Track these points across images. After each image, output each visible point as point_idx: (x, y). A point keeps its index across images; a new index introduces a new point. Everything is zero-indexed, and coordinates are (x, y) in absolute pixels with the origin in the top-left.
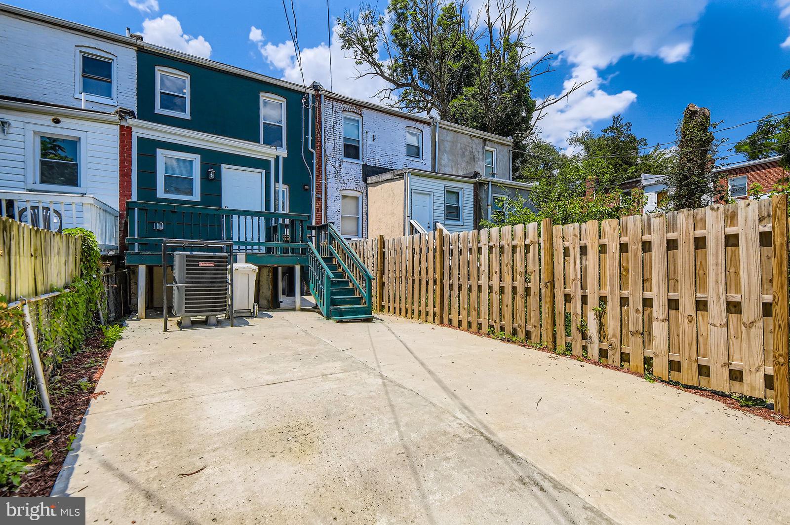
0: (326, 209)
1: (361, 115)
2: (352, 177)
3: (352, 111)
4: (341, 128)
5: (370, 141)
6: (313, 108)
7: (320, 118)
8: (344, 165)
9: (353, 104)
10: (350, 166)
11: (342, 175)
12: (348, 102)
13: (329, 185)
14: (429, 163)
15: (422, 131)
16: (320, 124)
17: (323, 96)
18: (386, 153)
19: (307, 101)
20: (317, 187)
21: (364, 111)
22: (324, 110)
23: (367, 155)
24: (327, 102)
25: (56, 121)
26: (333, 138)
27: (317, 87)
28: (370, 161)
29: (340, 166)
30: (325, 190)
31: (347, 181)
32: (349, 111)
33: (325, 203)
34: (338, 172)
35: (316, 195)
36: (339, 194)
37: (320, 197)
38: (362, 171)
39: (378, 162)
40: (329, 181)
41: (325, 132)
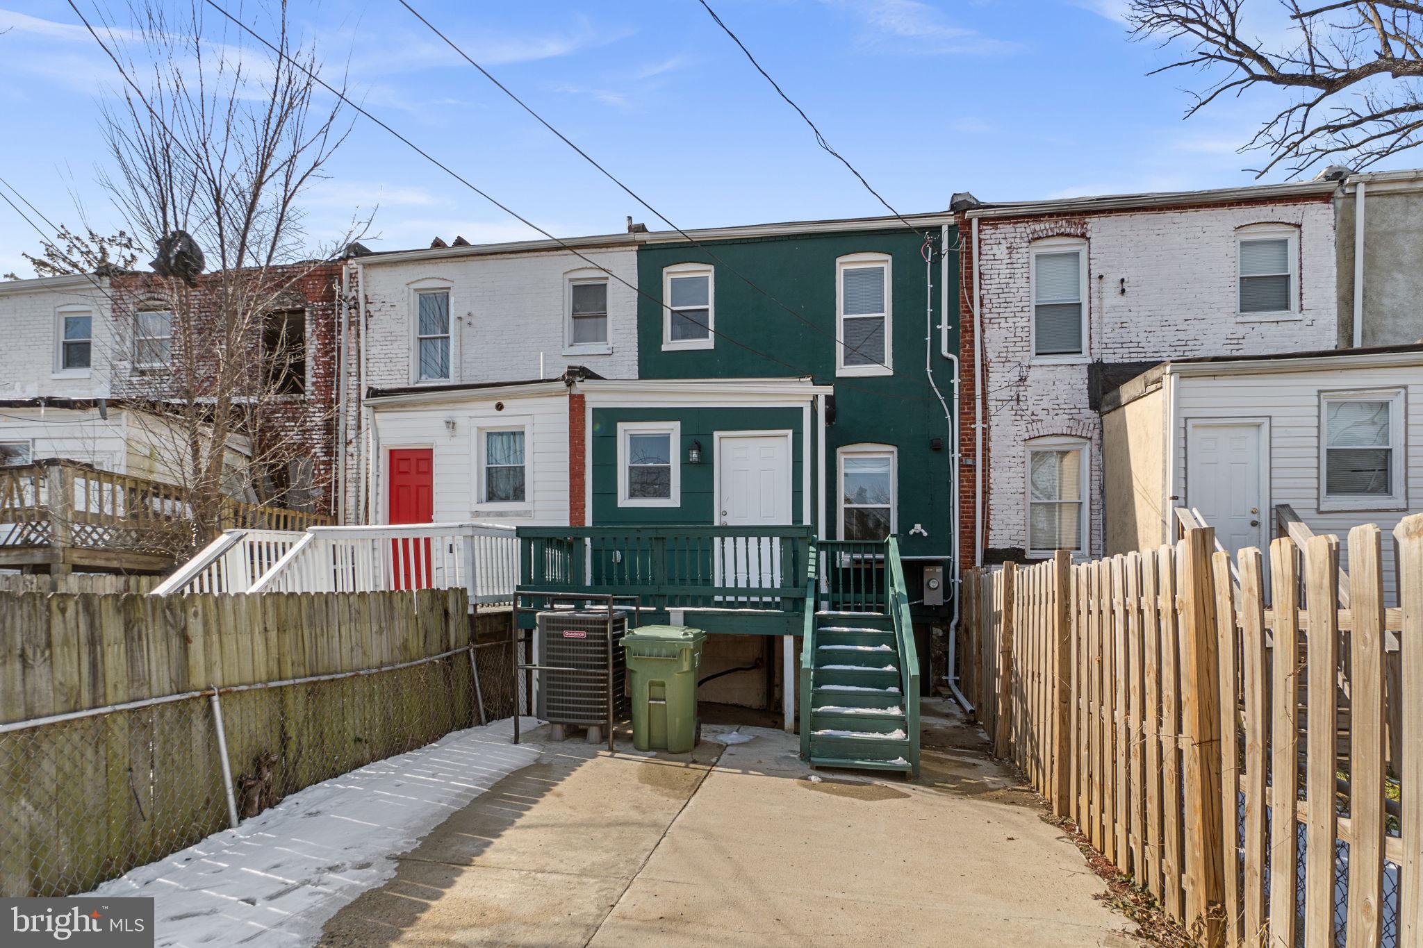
0: (986, 492)
1: (1083, 236)
2: (1057, 402)
3: (1058, 235)
4: (1025, 285)
5: (1111, 297)
6: (953, 257)
7: (970, 276)
8: (1033, 375)
9: (1059, 215)
10: (1051, 375)
11: (1030, 403)
12: (1043, 215)
13: (994, 432)
14: (1329, 316)
15: (1299, 226)
16: (970, 289)
17: (975, 222)
18: (1165, 318)
19: (937, 245)
20: (964, 440)
21: (1093, 223)
22: (980, 254)
23: (1104, 336)
24: (988, 231)
25: (500, 407)
26: (1006, 315)
27: (960, 206)
28: (1111, 351)
29: (1023, 380)
30: (984, 444)
31: (1042, 415)
32: (1048, 237)
33: (983, 476)
34: (1018, 396)
35: (960, 460)
36: (1022, 449)
37: (969, 462)
38: (1087, 381)
39: (1138, 350)
40: (994, 421)
41: (982, 305)
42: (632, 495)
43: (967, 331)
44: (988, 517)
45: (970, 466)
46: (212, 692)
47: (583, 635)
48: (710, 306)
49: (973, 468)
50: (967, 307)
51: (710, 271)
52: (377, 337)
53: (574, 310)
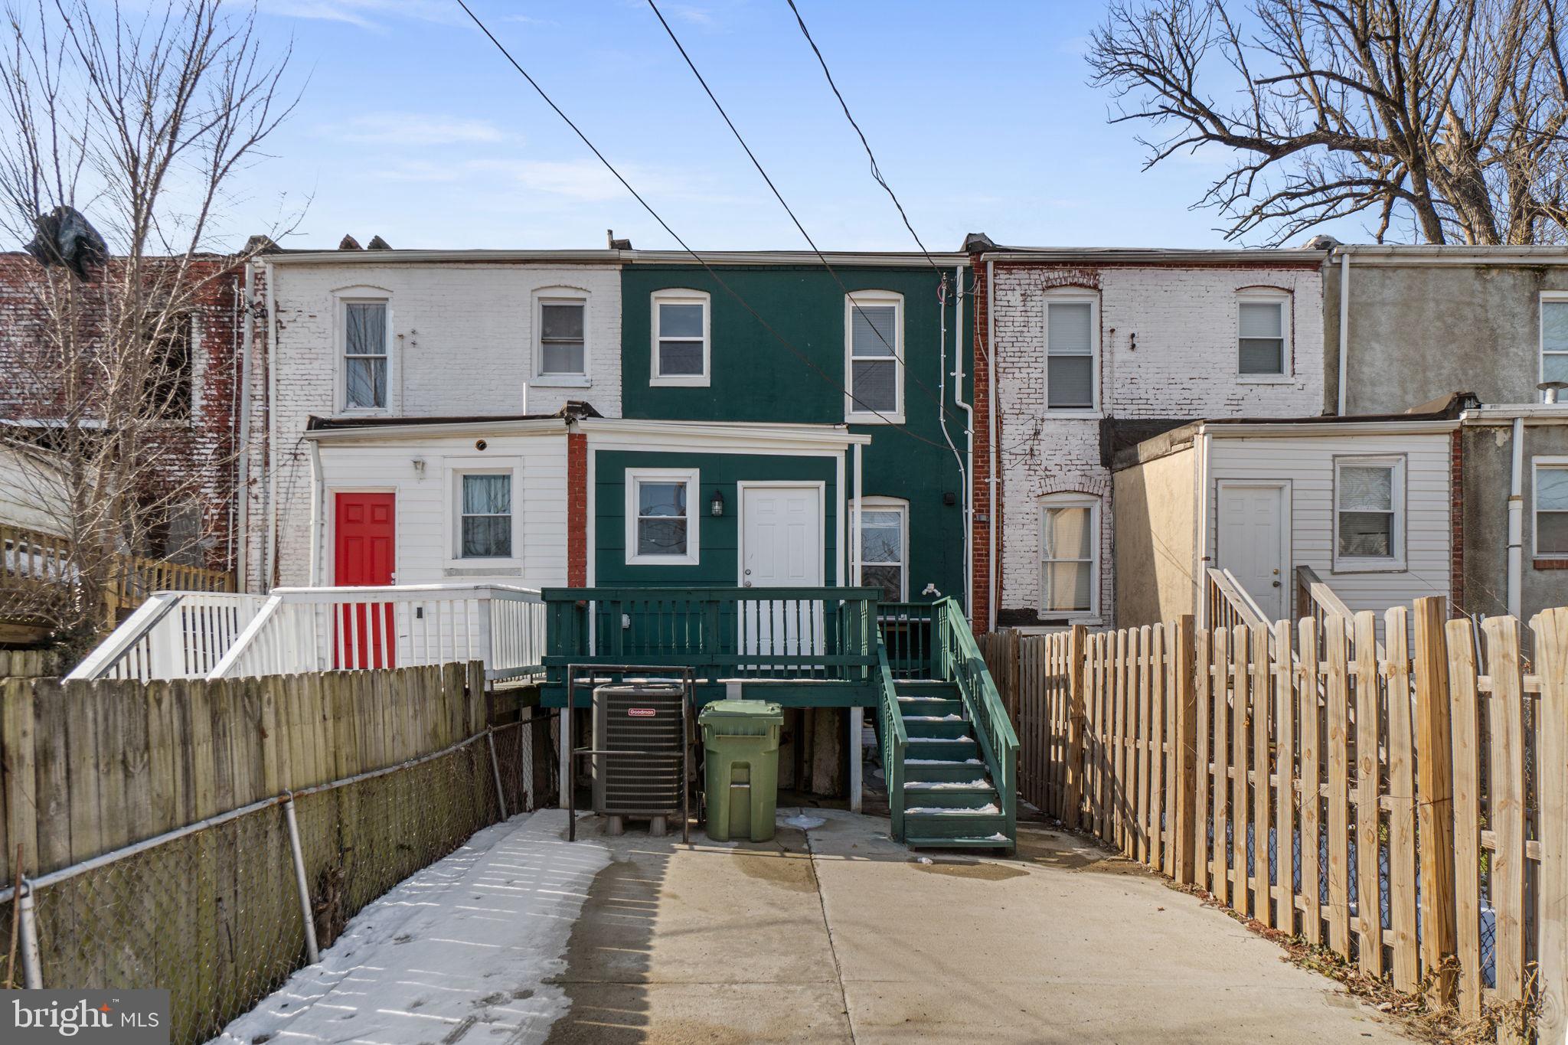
0: (1000, 550)
1: (1095, 287)
2: (1069, 457)
3: (1072, 284)
4: (1039, 335)
5: (1122, 353)
6: (968, 300)
7: (985, 322)
8: (1048, 428)
9: (1072, 264)
10: (1064, 430)
11: (1043, 457)
12: (1057, 263)
13: (1008, 487)
14: (1317, 382)
15: (1292, 292)
16: (985, 335)
17: (990, 265)
18: (1172, 376)
19: (952, 287)
20: (977, 495)
21: (1106, 275)
22: (995, 299)
23: (1115, 391)
24: (1003, 276)
25: (482, 446)
26: (1020, 365)
27: (976, 246)
28: (1121, 407)
29: (1037, 433)
30: (998, 500)
31: (1055, 471)
32: (1061, 286)
33: (997, 533)
34: (1032, 450)
35: (974, 516)
36: (1036, 505)
37: (984, 518)
38: (1098, 437)
39: (1147, 407)
40: (1008, 475)
41: (996, 354)
42: (642, 551)
43: (980, 380)
44: (1002, 577)
45: (984, 522)
46: (286, 798)
47: (651, 712)
48: (706, 338)
49: (986, 524)
50: (981, 354)
51: (705, 299)
53: (544, 334)
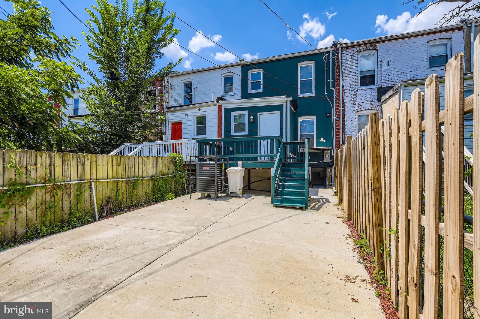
0: (344, 128)
1: (375, 49)
2: (367, 100)
3: (367, 50)
4: (356, 65)
5: (385, 67)
6: (333, 59)
7: (339, 65)
8: (359, 92)
9: (367, 44)
10: (365, 92)
11: (358, 101)
12: (362, 44)
13: (346, 110)
15: (450, 39)
16: (339, 68)
17: (340, 49)
18: (403, 72)
19: (328, 57)
20: (337, 113)
21: (379, 45)
22: (342, 58)
23: (382, 79)
24: (344, 51)
25: (199, 110)
26: (350, 75)
27: (336, 44)
28: (385, 83)
29: (355, 94)
30: (343, 114)
31: (362, 104)
32: (364, 51)
33: (343, 123)
34: (354, 99)
35: (335, 119)
36: (355, 115)
37: (338, 119)
38: (377, 93)
39: (394, 82)
40: (346, 107)
41: (342, 73)
42: (235, 132)
43: (338, 81)
44: (344, 135)
45: (339, 120)
46: (92, 181)
47: (209, 168)
48: (262, 80)
50: (338, 74)
51: (261, 70)
52: (174, 95)
53: (224, 84)
